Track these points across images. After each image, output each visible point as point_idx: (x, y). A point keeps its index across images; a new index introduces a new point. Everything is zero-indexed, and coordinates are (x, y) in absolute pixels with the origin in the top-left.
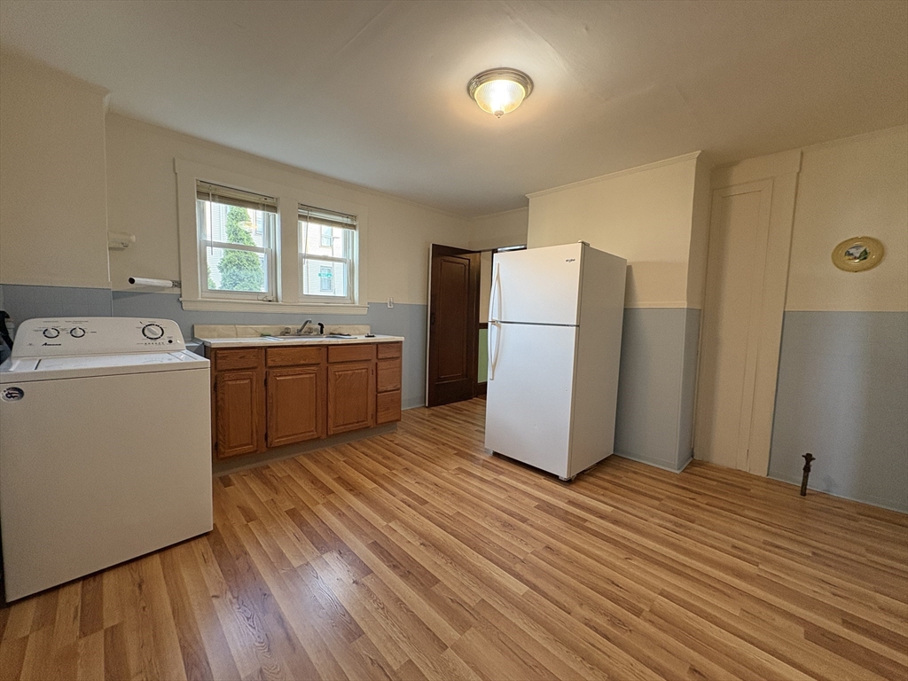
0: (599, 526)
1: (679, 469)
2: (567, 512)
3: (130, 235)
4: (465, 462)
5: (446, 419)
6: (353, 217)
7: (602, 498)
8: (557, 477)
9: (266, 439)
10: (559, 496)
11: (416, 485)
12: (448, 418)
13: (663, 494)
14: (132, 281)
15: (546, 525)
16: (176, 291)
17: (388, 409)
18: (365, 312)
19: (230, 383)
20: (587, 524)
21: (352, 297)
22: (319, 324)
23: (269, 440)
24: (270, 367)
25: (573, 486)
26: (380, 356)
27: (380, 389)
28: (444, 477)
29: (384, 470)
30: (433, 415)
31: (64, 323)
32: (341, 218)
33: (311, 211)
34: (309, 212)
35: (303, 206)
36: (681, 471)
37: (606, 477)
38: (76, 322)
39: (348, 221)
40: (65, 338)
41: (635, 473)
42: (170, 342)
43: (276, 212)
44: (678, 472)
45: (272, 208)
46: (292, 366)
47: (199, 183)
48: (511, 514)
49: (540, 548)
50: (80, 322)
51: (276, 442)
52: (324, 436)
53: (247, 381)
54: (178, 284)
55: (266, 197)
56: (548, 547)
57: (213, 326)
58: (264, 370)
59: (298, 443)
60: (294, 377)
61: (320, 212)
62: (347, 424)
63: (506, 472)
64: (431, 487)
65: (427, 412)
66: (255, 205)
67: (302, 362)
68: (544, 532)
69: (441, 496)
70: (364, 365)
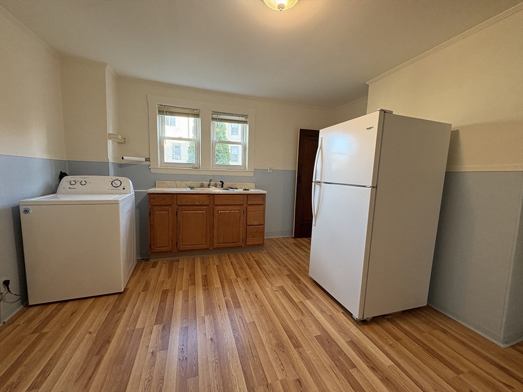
0: (365, 379)
1: (506, 343)
2: (341, 352)
3: (118, 135)
4: (290, 283)
5: (302, 249)
6: (246, 116)
7: (387, 348)
8: (351, 315)
9: (177, 245)
10: (345, 333)
11: (244, 292)
12: (303, 247)
13: (466, 367)
14: (123, 158)
15: (312, 357)
16: (148, 163)
17: (254, 237)
18: (252, 174)
19: (157, 212)
20: (353, 372)
21: (245, 166)
22: (221, 182)
23: (178, 246)
24: (179, 205)
25: (366, 327)
26: (249, 203)
27: (249, 223)
28: (266, 291)
29: (233, 276)
30: (294, 244)
31: (78, 178)
32: (238, 118)
33: (220, 115)
34: (218, 116)
35: (214, 113)
36: (508, 345)
37: (406, 327)
38: (83, 178)
39: (243, 119)
40: (78, 185)
41: (445, 332)
42: (124, 189)
43: (199, 117)
44: (502, 346)
45: (197, 115)
46: (191, 205)
47: (159, 106)
48: (291, 337)
49: (291, 379)
50: (85, 178)
51: (182, 248)
52: (211, 248)
53: (166, 212)
54: (148, 160)
55: (194, 110)
56: (299, 381)
57: (164, 181)
58: (177, 207)
59: (195, 250)
60: (193, 212)
61: (224, 115)
62: (225, 243)
63: (314, 298)
64: (252, 296)
65: (293, 241)
66: (187, 115)
67: (197, 203)
68: (306, 364)
69: (252, 303)
70: (238, 208)
